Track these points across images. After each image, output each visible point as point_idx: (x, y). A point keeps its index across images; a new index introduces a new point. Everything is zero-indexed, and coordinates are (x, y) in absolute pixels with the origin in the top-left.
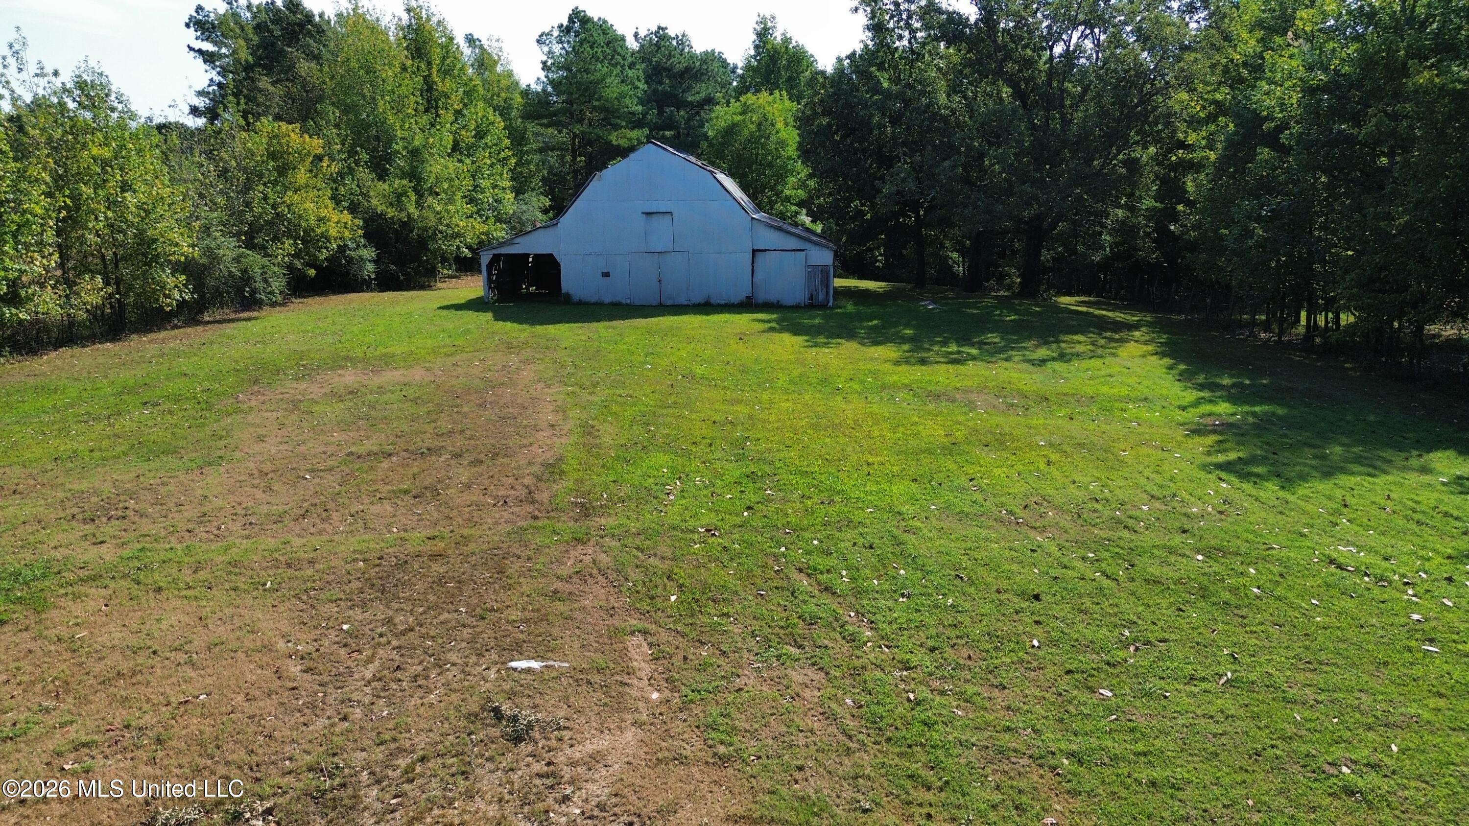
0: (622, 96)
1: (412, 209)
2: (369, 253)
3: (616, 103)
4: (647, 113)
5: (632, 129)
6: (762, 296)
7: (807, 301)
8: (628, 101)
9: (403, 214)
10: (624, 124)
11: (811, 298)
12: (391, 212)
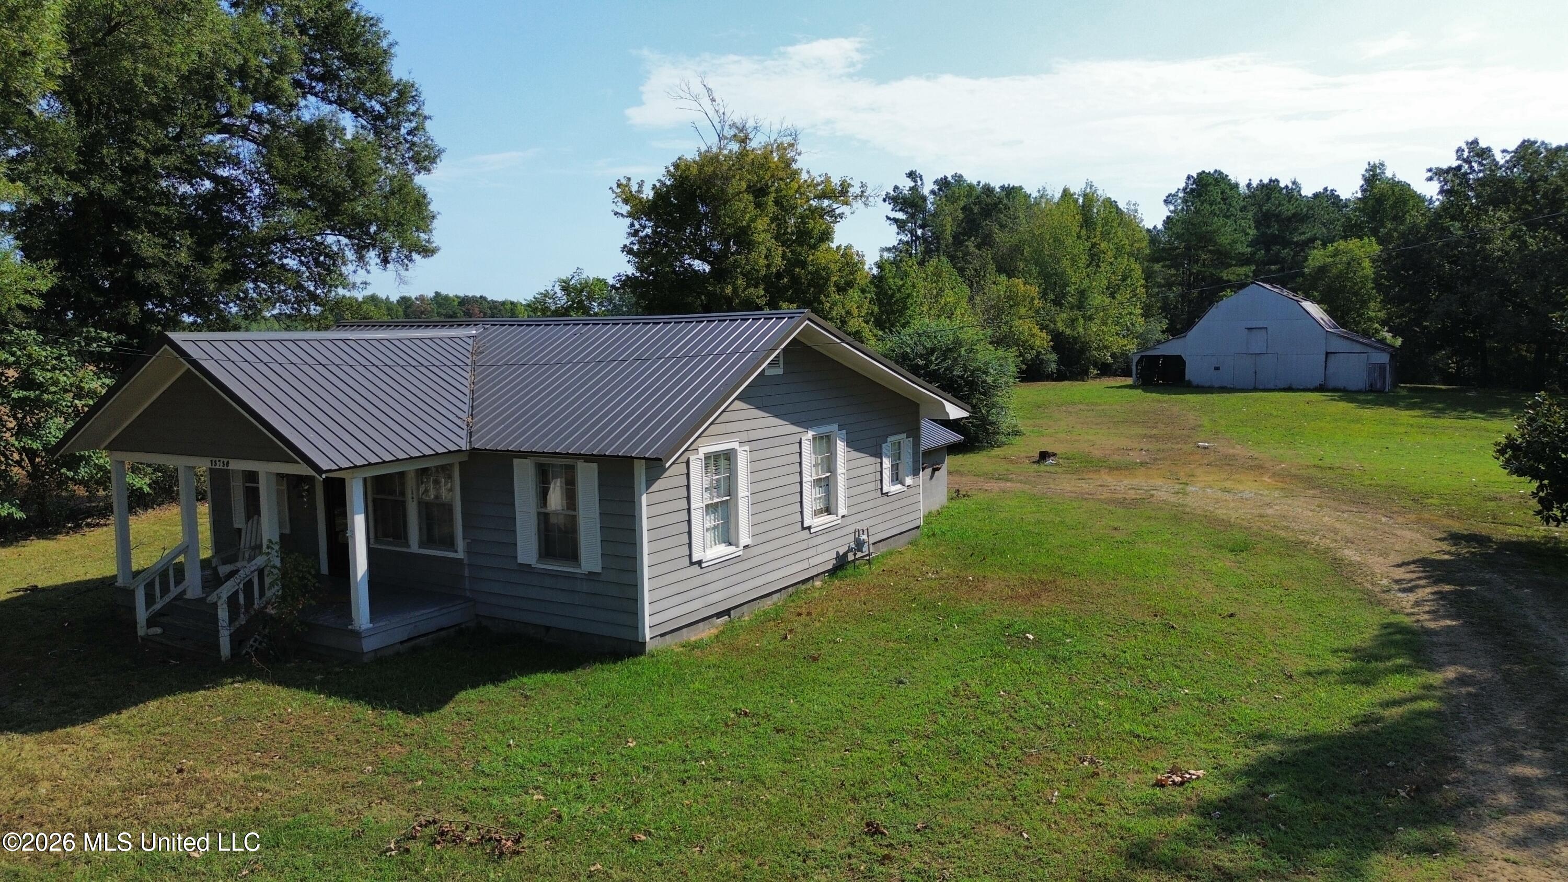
0: (1234, 242)
1: (1081, 330)
2: (1054, 357)
3: (1229, 247)
4: (1255, 253)
5: (1242, 265)
6: (1332, 384)
7: (1368, 388)
8: (1239, 245)
9: (1075, 332)
10: (1234, 262)
11: (1371, 385)
12: (1068, 332)
